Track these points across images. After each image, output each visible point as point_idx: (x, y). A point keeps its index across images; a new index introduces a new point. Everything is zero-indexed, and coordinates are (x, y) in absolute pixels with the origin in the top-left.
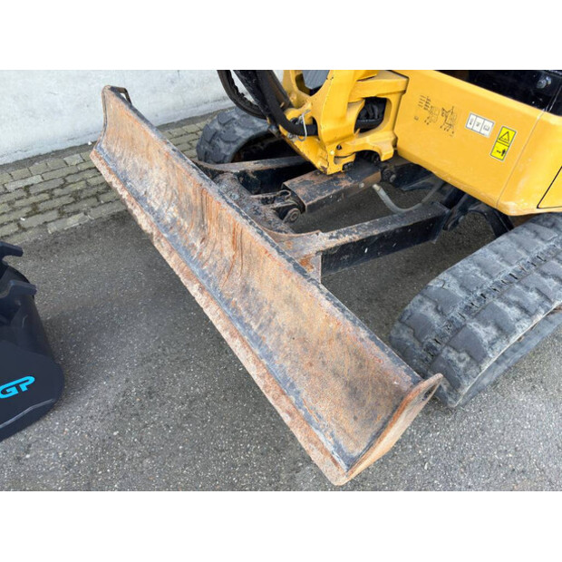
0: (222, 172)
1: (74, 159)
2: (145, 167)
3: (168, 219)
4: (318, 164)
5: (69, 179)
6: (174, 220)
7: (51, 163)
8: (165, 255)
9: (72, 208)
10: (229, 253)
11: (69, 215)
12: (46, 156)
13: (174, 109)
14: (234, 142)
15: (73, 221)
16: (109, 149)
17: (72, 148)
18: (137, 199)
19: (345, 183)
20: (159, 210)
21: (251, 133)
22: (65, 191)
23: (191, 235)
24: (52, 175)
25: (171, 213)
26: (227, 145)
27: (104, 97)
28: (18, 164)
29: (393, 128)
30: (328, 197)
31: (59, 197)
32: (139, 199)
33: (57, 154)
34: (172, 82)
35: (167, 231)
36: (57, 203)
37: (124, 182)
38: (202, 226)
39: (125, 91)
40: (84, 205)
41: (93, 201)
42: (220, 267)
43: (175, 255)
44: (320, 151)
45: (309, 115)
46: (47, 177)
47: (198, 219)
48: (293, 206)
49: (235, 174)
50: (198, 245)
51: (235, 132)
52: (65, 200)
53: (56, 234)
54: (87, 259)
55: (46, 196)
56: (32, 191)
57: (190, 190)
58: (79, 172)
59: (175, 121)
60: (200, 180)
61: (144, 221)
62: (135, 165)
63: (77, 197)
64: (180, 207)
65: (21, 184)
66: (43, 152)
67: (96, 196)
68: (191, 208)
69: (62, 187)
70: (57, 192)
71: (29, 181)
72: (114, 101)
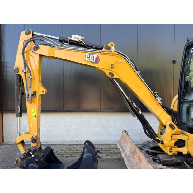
0: (142, 149)
1: (113, 146)
2: (127, 145)
3: (128, 155)
4: (166, 152)
5: (110, 149)
6: (129, 155)
7: (108, 146)
8: (125, 161)
9: (109, 155)
10: (137, 161)
11: (108, 156)
12: (107, 144)
13: (139, 141)
14: (149, 147)
15: (108, 157)
16: (121, 142)
17: (113, 144)
18: (123, 151)
19: (174, 159)
20: (127, 153)
21: (154, 146)
22: (109, 151)
23: (131, 158)
24: (107, 148)
25: (129, 154)
26: (147, 147)
27: (123, 132)
28: (102, 144)
29: (188, 148)
30: (168, 160)
31: (107, 152)
32: (124, 151)
33: (110, 144)
34: (140, 134)
35: (127, 157)
36: (106, 153)
37: (122, 148)
38: (134, 156)
39: (127, 132)
40: (112, 155)
41: (114, 155)
42: (135, 164)
43: (127, 161)
44: (166, 148)
45: (162, 139)
46: (106, 148)
47: (133, 154)
48: (158, 159)
49: (146, 151)
50: (132, 160)
51: (150, 145)
52: (108, 153)
53: (104, 159)
54: (109, 165)
55: (105, 151)
56: (102, 150)
57: (133, 148)
58: (113, 149)
59: (139, 143)
60: (135, 146)
61: (123, 155)
62: (125, 145)
63: (111, 153)
64: (131, 153)
65: (101, 148)
66: (107, 143)
67: (115, 154)
68: (133, 152)
69: (109, 150)
70: (107, 151)
71: (102, 148)
72: (124, 133)
